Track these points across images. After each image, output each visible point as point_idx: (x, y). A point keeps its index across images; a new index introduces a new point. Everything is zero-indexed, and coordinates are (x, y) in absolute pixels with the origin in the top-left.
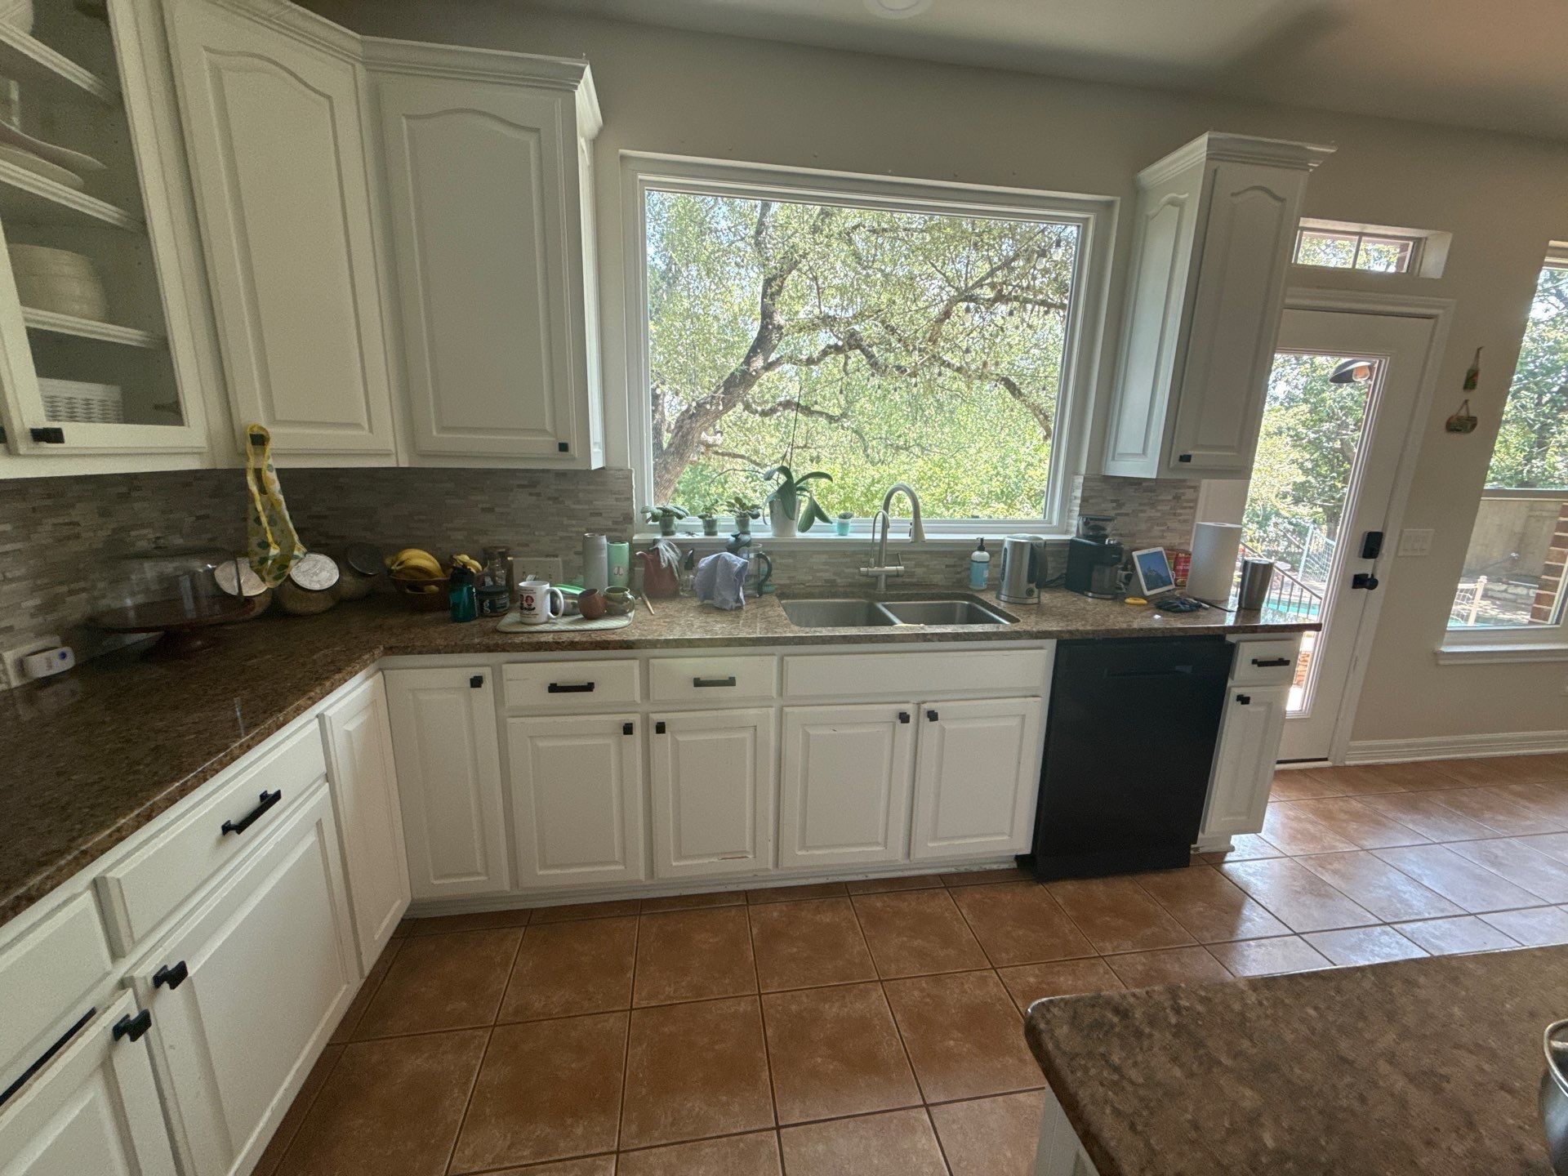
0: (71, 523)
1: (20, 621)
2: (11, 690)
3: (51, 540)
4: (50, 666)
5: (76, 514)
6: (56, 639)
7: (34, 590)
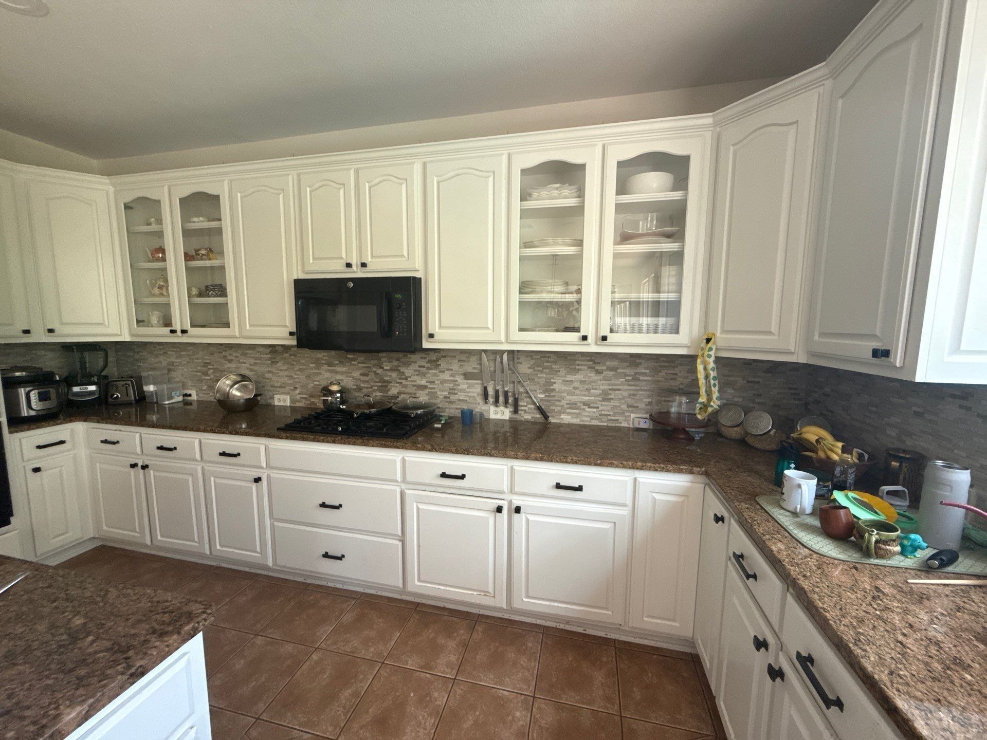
0: (675, 374)
1: (642, 405)
2: (630, 428)
3: (663, 379)
4: (639, 424)
5: (677, 370)
6: (647, 416)
7: (649, 396)
